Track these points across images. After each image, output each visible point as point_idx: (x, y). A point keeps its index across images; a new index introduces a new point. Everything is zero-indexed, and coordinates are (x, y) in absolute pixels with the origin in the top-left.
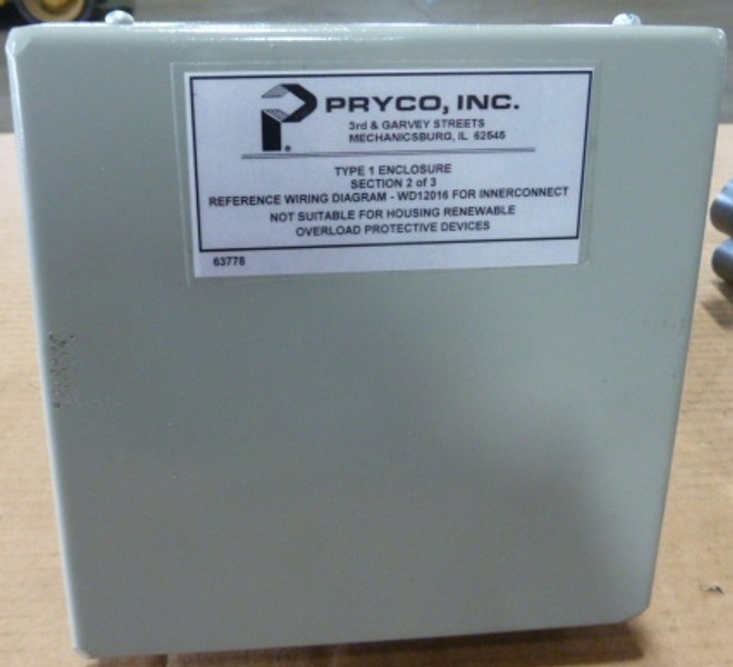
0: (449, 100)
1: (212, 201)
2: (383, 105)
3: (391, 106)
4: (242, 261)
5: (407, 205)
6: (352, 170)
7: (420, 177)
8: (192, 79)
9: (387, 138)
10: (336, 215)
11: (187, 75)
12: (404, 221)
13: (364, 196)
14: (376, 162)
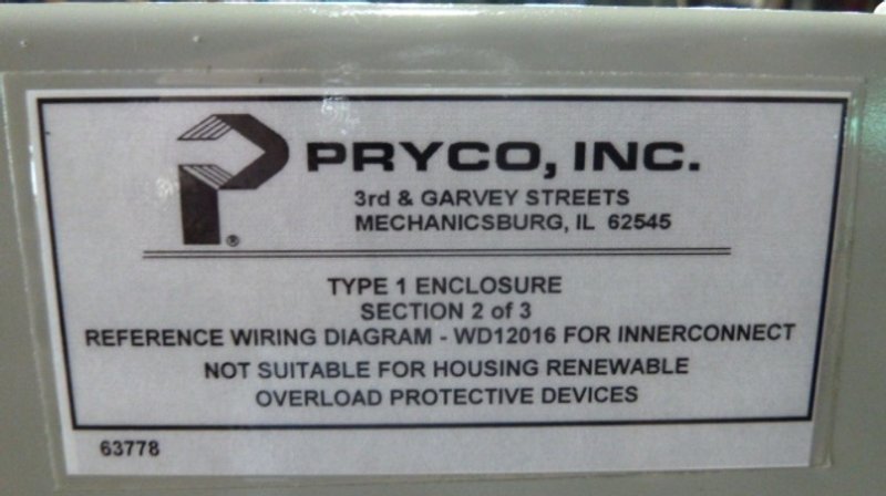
0: (558, 151)
1: (91, 336)
2: (422, 159)
3: (439, 160)
4: (154, 448)
5: (473, 353)
6: (363, 284)
7: (499, 299)
8: (41, 102)
9: (432, 222)
10: (333, 370)
11: (32, 96)
12: (467, 382)
13: (388, 335)
14: (412, 269)
